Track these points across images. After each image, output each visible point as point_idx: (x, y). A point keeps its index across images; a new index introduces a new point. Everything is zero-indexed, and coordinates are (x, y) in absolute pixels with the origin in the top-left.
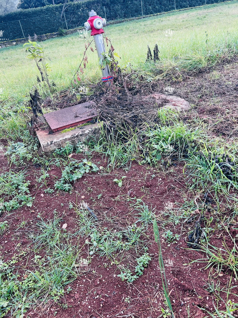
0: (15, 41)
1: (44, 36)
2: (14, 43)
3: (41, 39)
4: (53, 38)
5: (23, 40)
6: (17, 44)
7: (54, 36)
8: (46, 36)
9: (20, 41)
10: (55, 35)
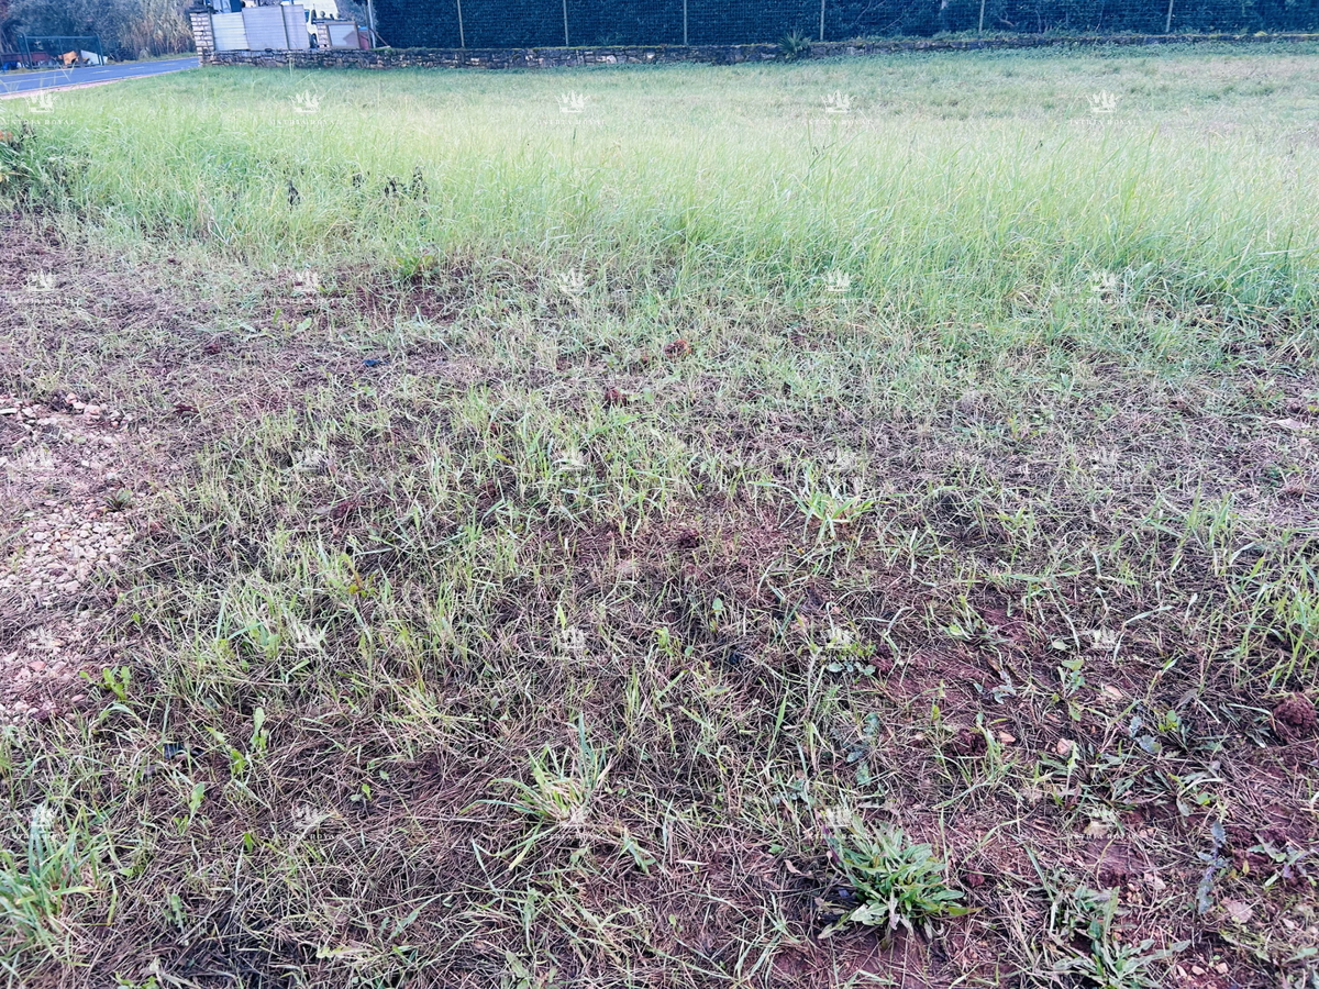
0: (654, 50)
1: (734, 48)
2: (650, 56)
3: (724, 58)
4: (759, 59)
5: (674, 50)
6: (654, 61)
7: (764, 56)
8: (743, 51)
9: (667, 51)
10: (771, 52)
